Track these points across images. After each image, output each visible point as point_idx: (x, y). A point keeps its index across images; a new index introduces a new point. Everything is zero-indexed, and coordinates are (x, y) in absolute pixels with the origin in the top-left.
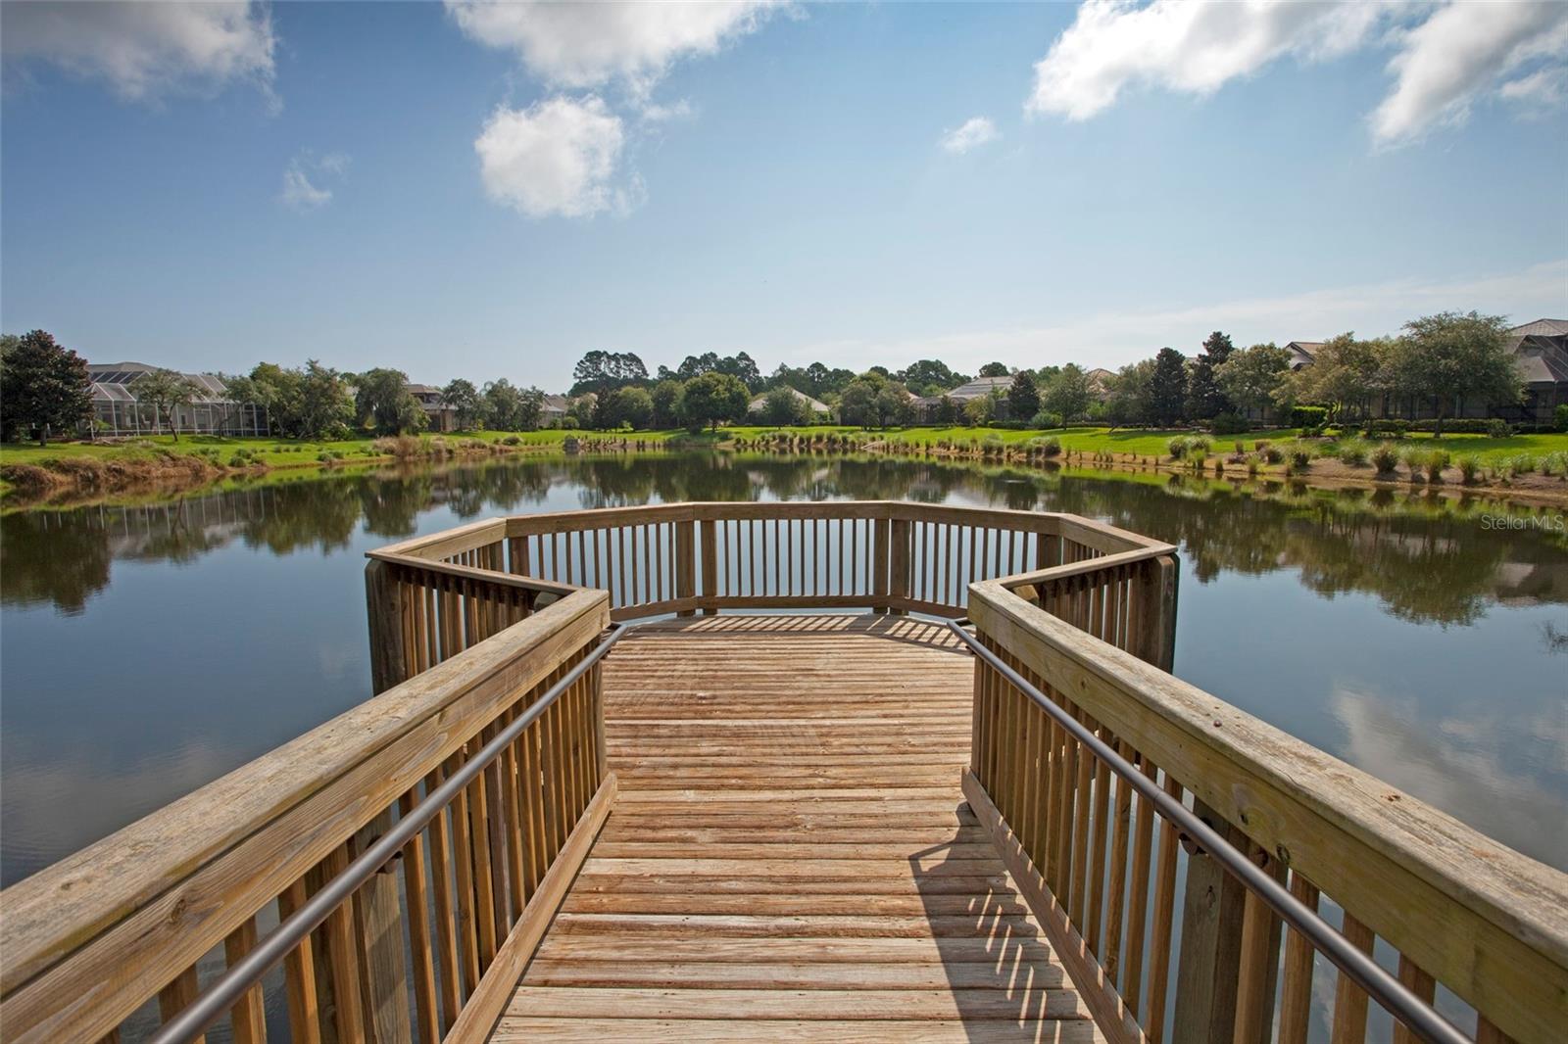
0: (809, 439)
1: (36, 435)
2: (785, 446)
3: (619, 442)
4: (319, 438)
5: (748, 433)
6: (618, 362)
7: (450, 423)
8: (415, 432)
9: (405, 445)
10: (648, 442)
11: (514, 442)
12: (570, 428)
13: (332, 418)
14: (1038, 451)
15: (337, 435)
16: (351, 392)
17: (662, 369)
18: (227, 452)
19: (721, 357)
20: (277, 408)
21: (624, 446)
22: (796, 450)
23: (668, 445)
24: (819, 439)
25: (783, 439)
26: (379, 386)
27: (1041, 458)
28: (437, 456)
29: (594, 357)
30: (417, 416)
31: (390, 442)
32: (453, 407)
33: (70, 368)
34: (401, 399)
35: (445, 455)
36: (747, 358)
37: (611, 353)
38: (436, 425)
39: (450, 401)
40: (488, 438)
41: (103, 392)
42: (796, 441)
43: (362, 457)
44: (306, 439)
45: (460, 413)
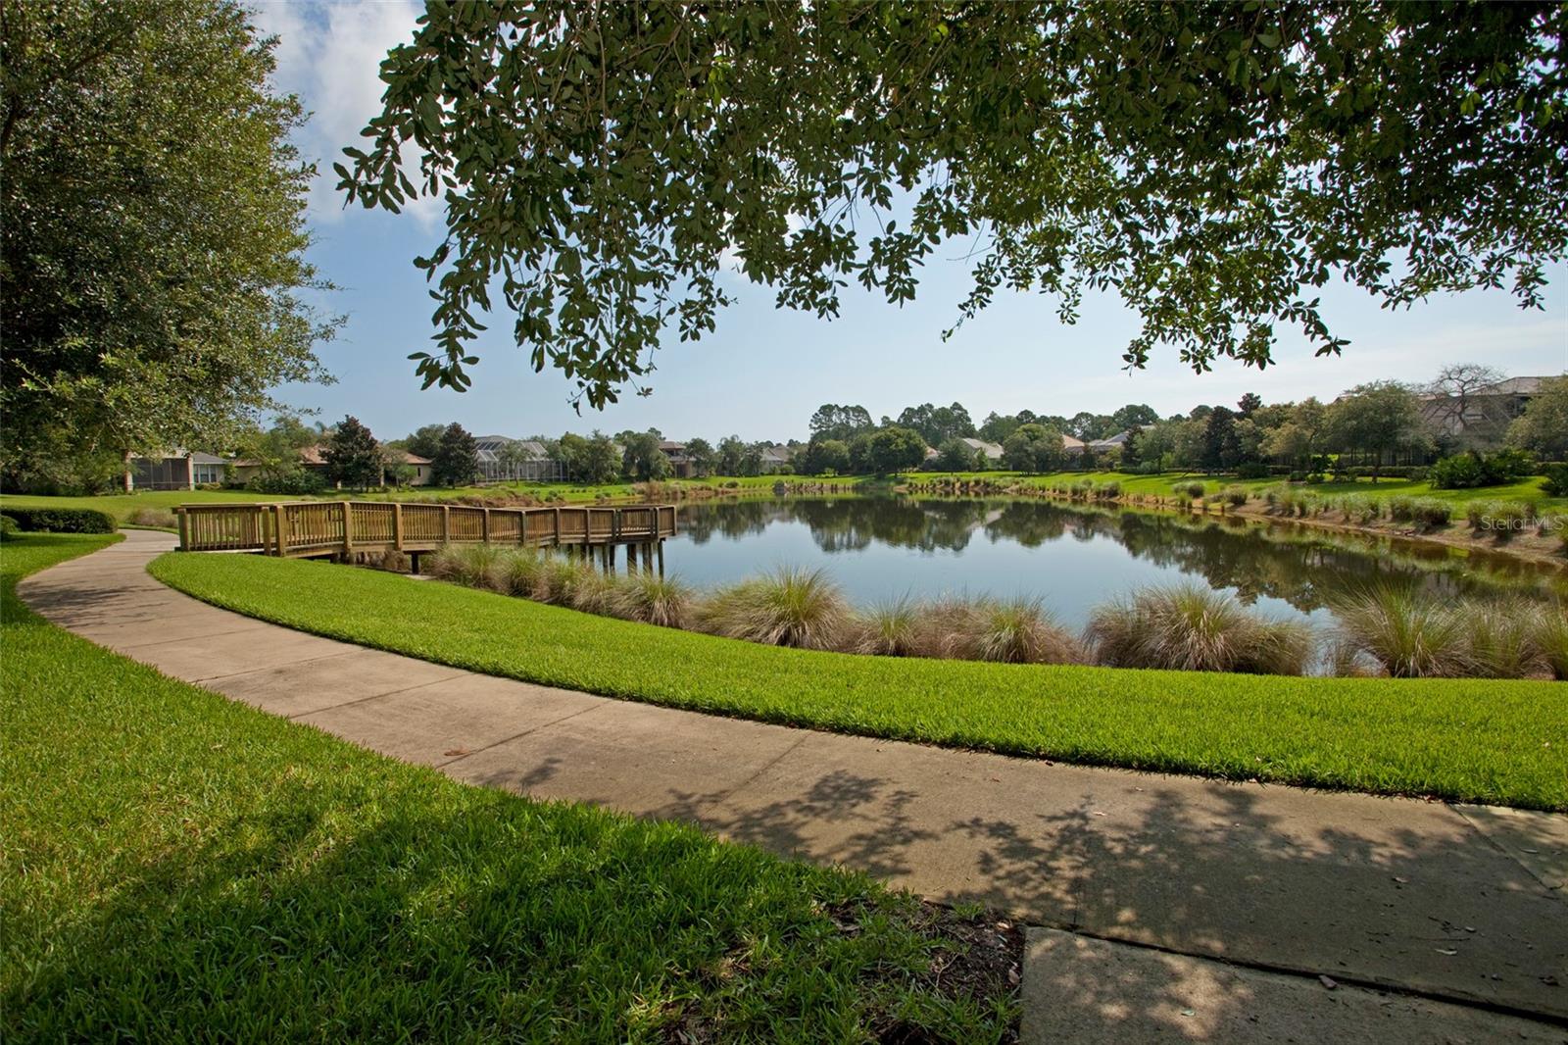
0: (968, 483)
1: (450, 482)
2: (949, 489)
3: (818, 485)
4: (598, 483)
5: (922, 478)
6: (847, 414)
7: (691, 471)
8: (663, 479)
9: (651, 488)
10: (840, 486)
11: (734, 485)
12: (787, 474)
13: (606, 470)
14: (1104, 493)
15: (610, 481)
16: (621, 450)
17: (885, 419)
18: (544, 492)
19: (936, 407)
20: (574, 463)
21: (821, 489)
22: (958, 492)
23: (856, 488)
24: (977, 483)
25: (947, 483)
26: (639, 445)
27: (1104, 499)
28: (673, 495)
29: (827, 410)
30: (663, 467)
31: (642, 486)
32: (693, 459)
33: (468, 443)
34: (653, 455)
35: (680, 495)
36: (960, 408)
37: (842, 406)
38: (680, 472)
39: (690, 455)
40: (715, 482)
41: (482, 456)
42: (958, 485)
43: (624, 496)
44: (590, 484)
45: (697, 464)
